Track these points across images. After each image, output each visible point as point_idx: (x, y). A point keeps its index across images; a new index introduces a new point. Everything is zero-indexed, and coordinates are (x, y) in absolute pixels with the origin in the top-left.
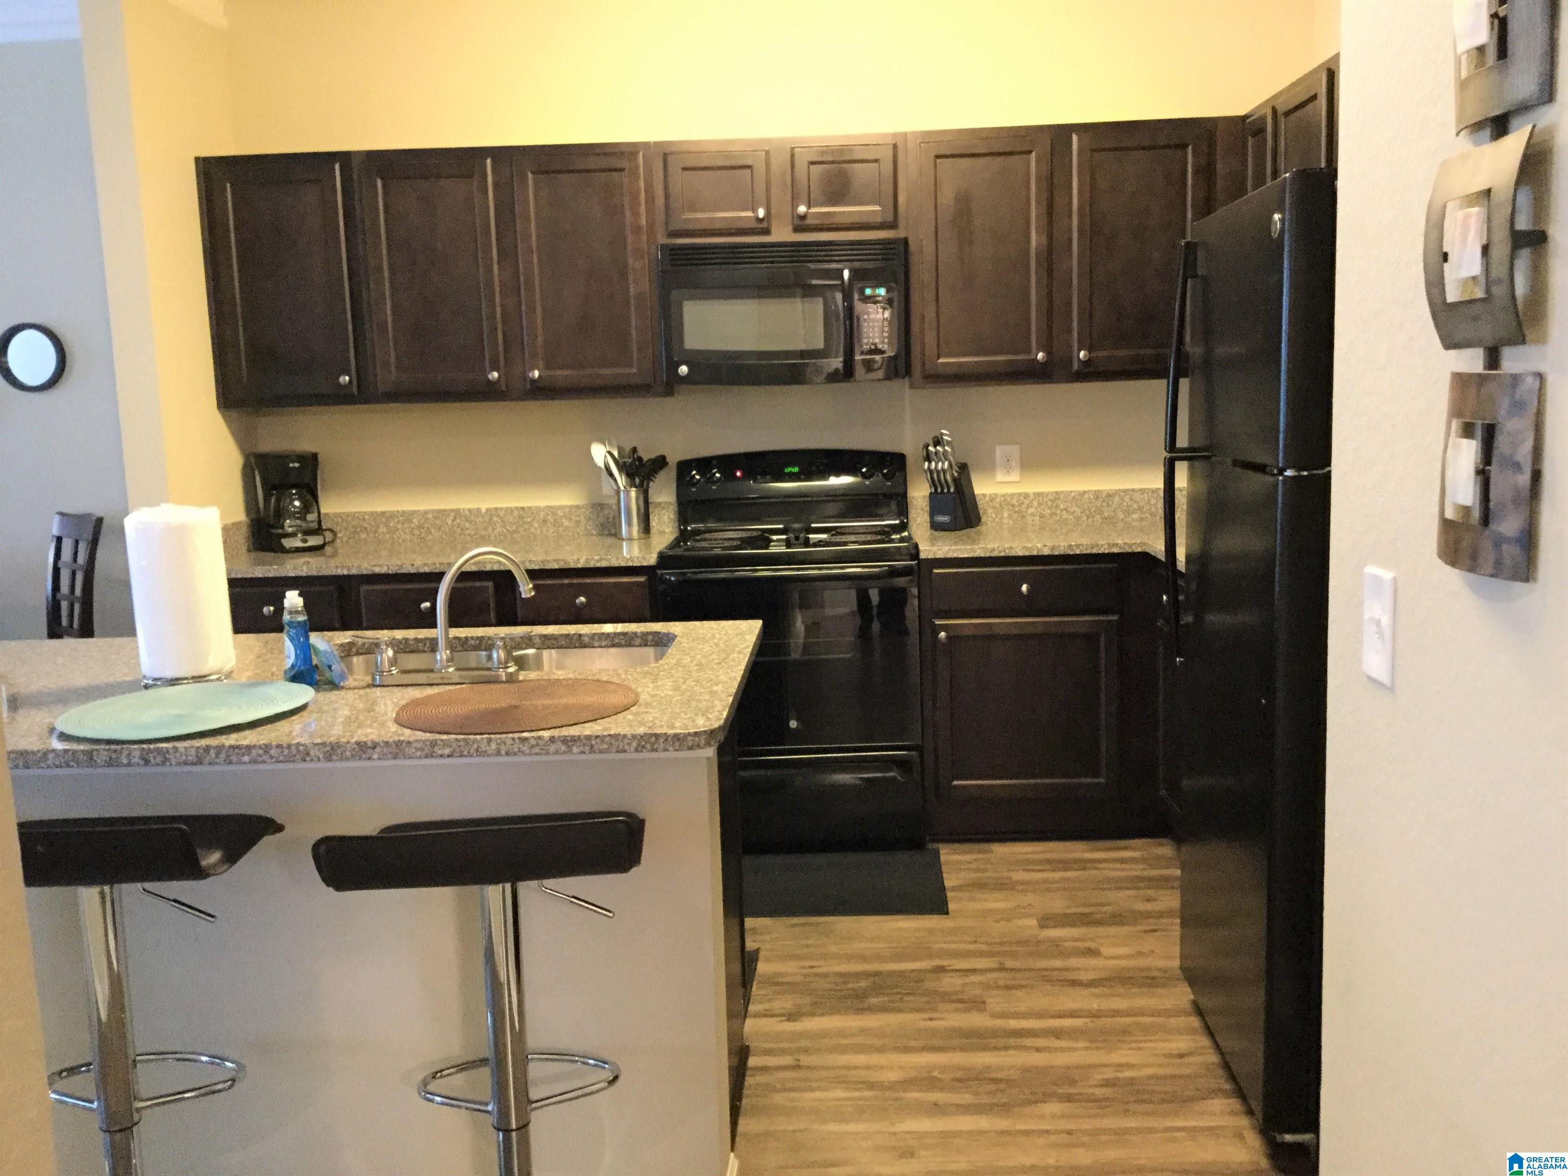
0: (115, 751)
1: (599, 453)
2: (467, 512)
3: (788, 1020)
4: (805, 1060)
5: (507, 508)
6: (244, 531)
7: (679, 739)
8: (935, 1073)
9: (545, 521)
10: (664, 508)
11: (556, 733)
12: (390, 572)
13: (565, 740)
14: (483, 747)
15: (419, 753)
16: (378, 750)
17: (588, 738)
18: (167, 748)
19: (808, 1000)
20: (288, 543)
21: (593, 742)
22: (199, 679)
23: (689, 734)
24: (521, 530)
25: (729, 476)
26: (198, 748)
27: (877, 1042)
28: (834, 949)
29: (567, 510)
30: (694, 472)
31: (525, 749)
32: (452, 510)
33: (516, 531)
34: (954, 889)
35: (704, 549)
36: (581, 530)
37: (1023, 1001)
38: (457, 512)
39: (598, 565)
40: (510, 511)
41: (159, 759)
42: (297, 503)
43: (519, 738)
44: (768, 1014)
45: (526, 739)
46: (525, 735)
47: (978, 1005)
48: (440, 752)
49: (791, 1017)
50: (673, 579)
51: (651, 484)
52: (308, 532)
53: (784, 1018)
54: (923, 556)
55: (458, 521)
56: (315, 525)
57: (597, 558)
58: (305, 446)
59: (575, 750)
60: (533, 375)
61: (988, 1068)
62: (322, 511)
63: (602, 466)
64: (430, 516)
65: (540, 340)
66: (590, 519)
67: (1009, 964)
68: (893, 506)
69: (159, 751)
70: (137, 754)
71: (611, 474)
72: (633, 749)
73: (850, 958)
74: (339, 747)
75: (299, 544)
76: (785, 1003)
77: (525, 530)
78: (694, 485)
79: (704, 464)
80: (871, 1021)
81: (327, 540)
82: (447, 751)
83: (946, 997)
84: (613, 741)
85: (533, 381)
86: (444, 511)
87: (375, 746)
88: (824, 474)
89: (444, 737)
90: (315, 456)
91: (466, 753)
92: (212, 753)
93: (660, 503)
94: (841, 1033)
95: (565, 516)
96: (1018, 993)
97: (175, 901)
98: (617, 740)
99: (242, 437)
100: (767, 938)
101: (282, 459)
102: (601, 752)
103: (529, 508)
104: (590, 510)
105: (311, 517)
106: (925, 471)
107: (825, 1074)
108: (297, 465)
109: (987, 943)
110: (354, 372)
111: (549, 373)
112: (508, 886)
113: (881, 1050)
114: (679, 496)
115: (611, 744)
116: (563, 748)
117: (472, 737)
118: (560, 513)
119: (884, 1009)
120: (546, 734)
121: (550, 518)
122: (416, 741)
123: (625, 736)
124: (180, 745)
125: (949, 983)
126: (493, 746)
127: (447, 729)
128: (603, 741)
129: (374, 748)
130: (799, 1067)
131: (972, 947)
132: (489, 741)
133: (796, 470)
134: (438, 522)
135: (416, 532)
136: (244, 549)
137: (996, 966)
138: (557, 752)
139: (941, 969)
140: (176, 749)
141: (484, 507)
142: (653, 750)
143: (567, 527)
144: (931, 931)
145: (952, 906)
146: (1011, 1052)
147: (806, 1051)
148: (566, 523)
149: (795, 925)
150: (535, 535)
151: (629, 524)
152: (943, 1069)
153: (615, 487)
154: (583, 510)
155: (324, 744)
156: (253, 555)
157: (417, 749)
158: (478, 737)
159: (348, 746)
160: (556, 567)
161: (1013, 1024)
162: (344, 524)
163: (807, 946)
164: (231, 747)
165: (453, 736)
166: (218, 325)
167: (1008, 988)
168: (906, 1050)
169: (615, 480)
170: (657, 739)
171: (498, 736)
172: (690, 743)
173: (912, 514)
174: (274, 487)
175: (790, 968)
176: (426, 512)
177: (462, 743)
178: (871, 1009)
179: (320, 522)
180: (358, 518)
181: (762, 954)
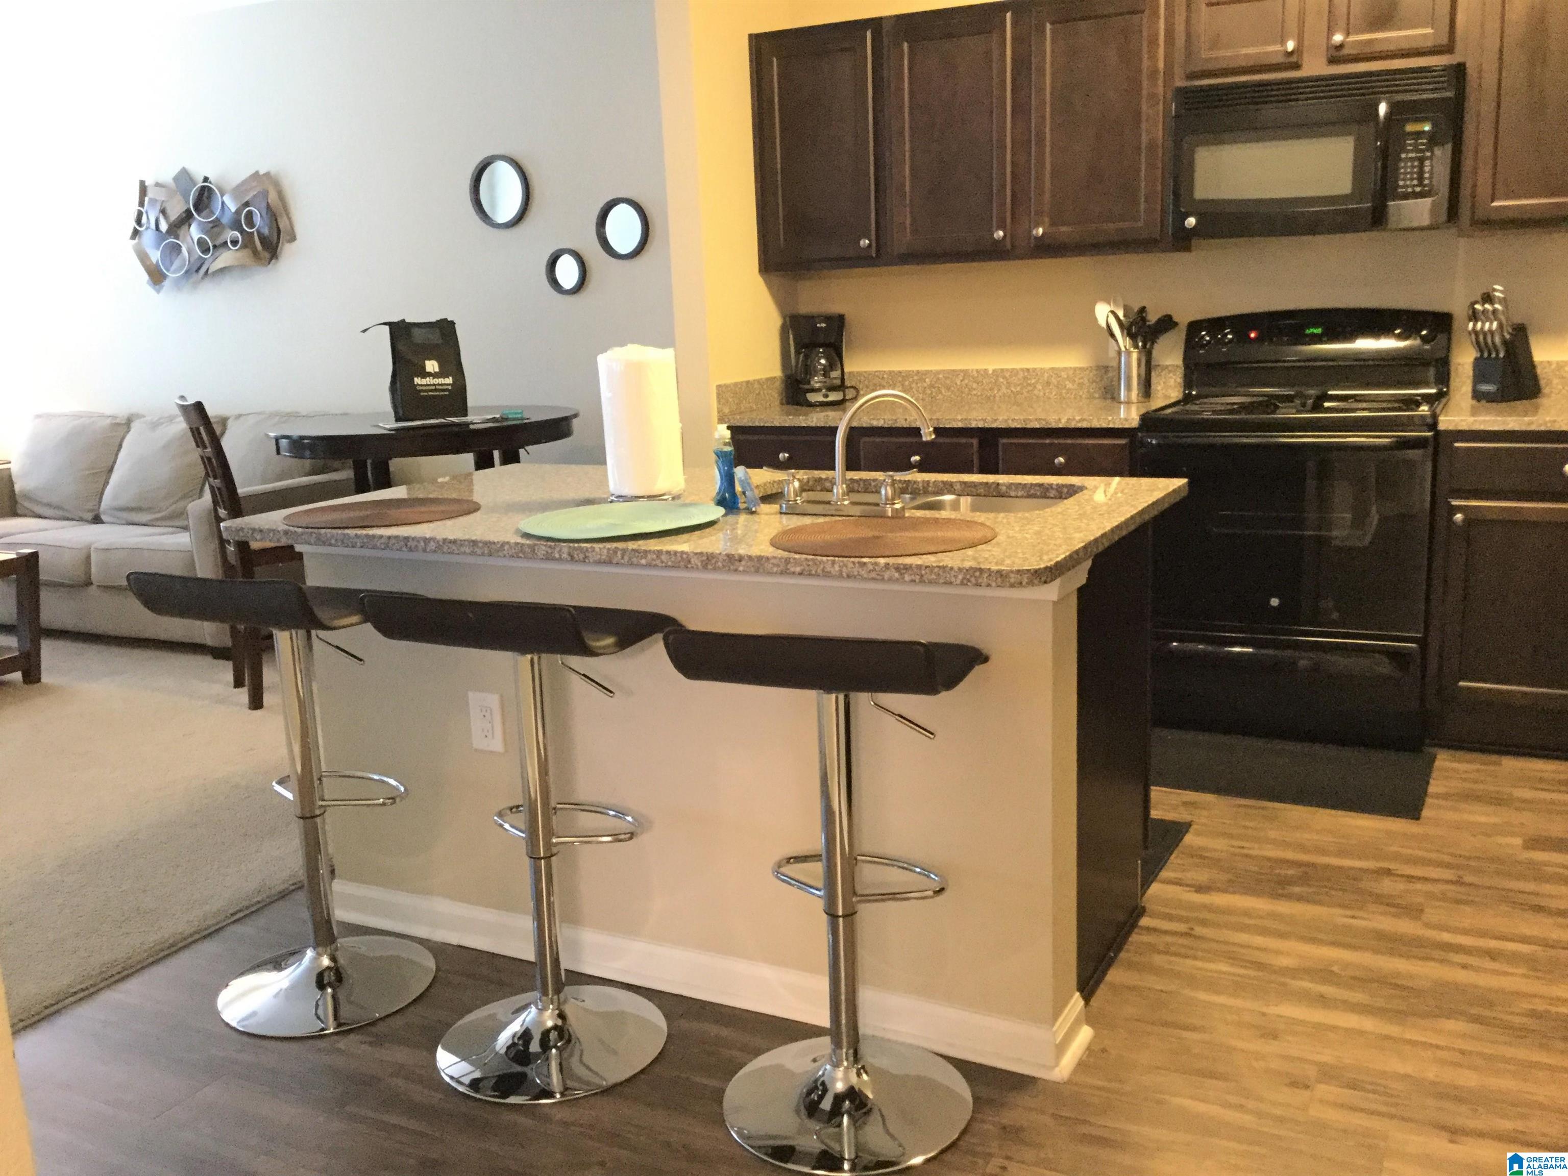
0: (550, 547)
1: (1103, 312)
2: (975, 373)
3: (1196, 891)
4: (1199, 930)
5: (1013, 369)
6: (778, 384)
7: (1002, 575)
8: (1335, 969)
9: (1048, 383)
10: (1170, 372)
11: (891, 561)
12: (886, 426)
13: (897, 568)
14: (828, 569)
15: (775, 569)
16: (743, 563)
17: (919, 567)
18: (587, 547)
19: (1224, 877)
20: (813, 397)
21: (923, 572)
22: (651, 497)
23: (1012, 572)
24: (1025, 391)
25: (1242, 337)
26: (609, 549)
27: (1282, 927)
28: (1272, 834)
29: (1071, 373)
30: (1203, 333)
31: (863, 573)
32: (961, 371)
33: (1018, 393)
34: (1437, 796)
35: (1197, 412)
36: (1083, 393)
37: (1467, 917)
38: (966, 373)
39: (1080, 425)
40: (1014, 372)
41: (581, 556)
42: (823, 361)
43: (859, 563)
44: (1178, 883)
45: (865, 564)
46: (865, 560)
47: (1414, 912)
48: (792, 569)
49: (1200, 889)
50: (1154, 442)
51: (1156, 346)
52: (832, 388)
53: (1193, 889)
54: (1442, 427)
55: (966, 381)
56: (838, 382)
57: (1078, 418)
58: (835, 308)
59: (907, 578)
60: (1037, 234)
61: (1398, 974)
62: (846, 370)
63: (1104, 325)
64: (941, 376)
65: (1047, 196)
66: (1094, 381)
67: (1469, 879)
68: (1432, 372)
69: (580, 549)
70: (565, 550)
71: (1112, 335)
72: (958, 582)
73: (1286, 845)
74: (713, 558)
75: (821, 399)
76: (1202, 876)
77: (1028, 392)
78: (1203, 346)
79: (1216, 324)
80: (1284, 907)
81: (847, 398)
82: (798, 569)
83: (1379, 899)
84: (941, 573)
85: (1037, 238)
86: (954, 371)
87: (741, 559)
88: (1350, 336)
89: (797, 556)
90: (841, 318)
91: (813, 572)
92: (619, 553)
93: (1167, 367)
94: (1247, 913)
95: (1068, 378)
96: (1468, 909)
97: (584, 675)
98: (944, 572)
99: (782, 301)
100: (1205, 813)
101: (811, 319)
102: (930, 582)
103: (1034, 370)
104: (1094, 372)
105: (835, 374)
106: (1470, 333)
107: (1214, 946)
108: (824, 325)
109: (1452, 855)
110: (873, 237)
111: (1054, 229)
112: (841, 697)
113: (1282, 935)
114: (1186, 359)
115: (939, 574)
116: (897, 575)
117: (819, 558)
118: (1064, 375)
119: (1300, 898)
120: (882, 561)
121: (1054, 381)
122: (775, 558)
123: (952, 568)
124: (597, 546)
125: (1387, 886)
126: (837, 568)
127: (801, 551)
128: (932, 572)
129: (740, 561)
130: (1191, 935)
131: (1434, 856)
132: (833, 563)
133: (1318, 331)
134: (948, 382)
135: (929, 392)
136: (777, 403)
137: (1454, 879)
138: (890, 580)
139: (1388, 872)
140: (593, 549)
141: (991, 368)
142: (978, 585)
143: (1069, 389)
144: (1388, 833)
145: (1426, 813)
146: (1432, 964)
147: (1204, 923)
148: (1069, 385)
149: (1240, 806)
150: (1038, 397)
151: (1129, 388)
152: (1346, 965)
153: (1116, 348)
154: (1088, 372)
155: (701, 554)
156: (786, 407)
157: (774, 565)
158: (825, 559)
159: (720, 558)
160: (1038, 426)
161: (1446, 937)
162: (866, 382)
163: (1245, 827)
164: (633, 550)
165: (804, 556)
166: (762, 195)
167: (1458, 902)
168: (1313, 940)
169: (1116, 341)
170: (981, 574)
171: (841, 559)
172: (1012, 580)
173: (1454, 382)
174: (806, 346)
175: (1219, 845)
176: (938, 372)
177: (810, 563)
178: (1289, 897)
179: (843, 379)
180: (878, 376)
181: (1194, 827)
